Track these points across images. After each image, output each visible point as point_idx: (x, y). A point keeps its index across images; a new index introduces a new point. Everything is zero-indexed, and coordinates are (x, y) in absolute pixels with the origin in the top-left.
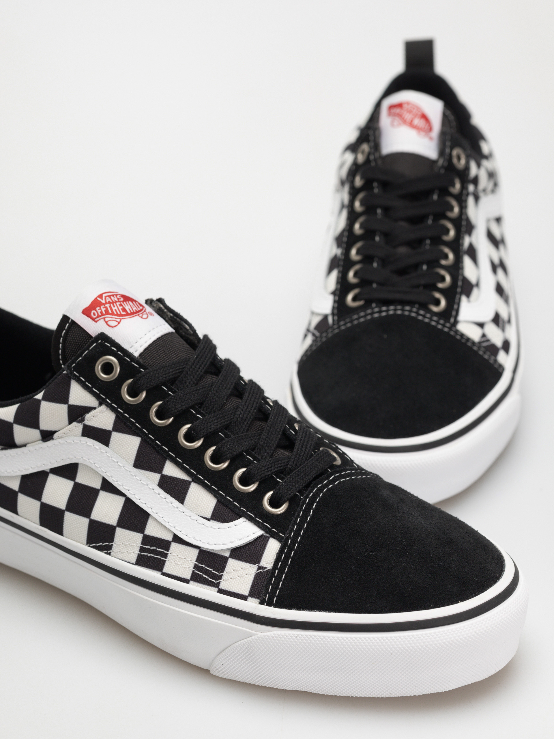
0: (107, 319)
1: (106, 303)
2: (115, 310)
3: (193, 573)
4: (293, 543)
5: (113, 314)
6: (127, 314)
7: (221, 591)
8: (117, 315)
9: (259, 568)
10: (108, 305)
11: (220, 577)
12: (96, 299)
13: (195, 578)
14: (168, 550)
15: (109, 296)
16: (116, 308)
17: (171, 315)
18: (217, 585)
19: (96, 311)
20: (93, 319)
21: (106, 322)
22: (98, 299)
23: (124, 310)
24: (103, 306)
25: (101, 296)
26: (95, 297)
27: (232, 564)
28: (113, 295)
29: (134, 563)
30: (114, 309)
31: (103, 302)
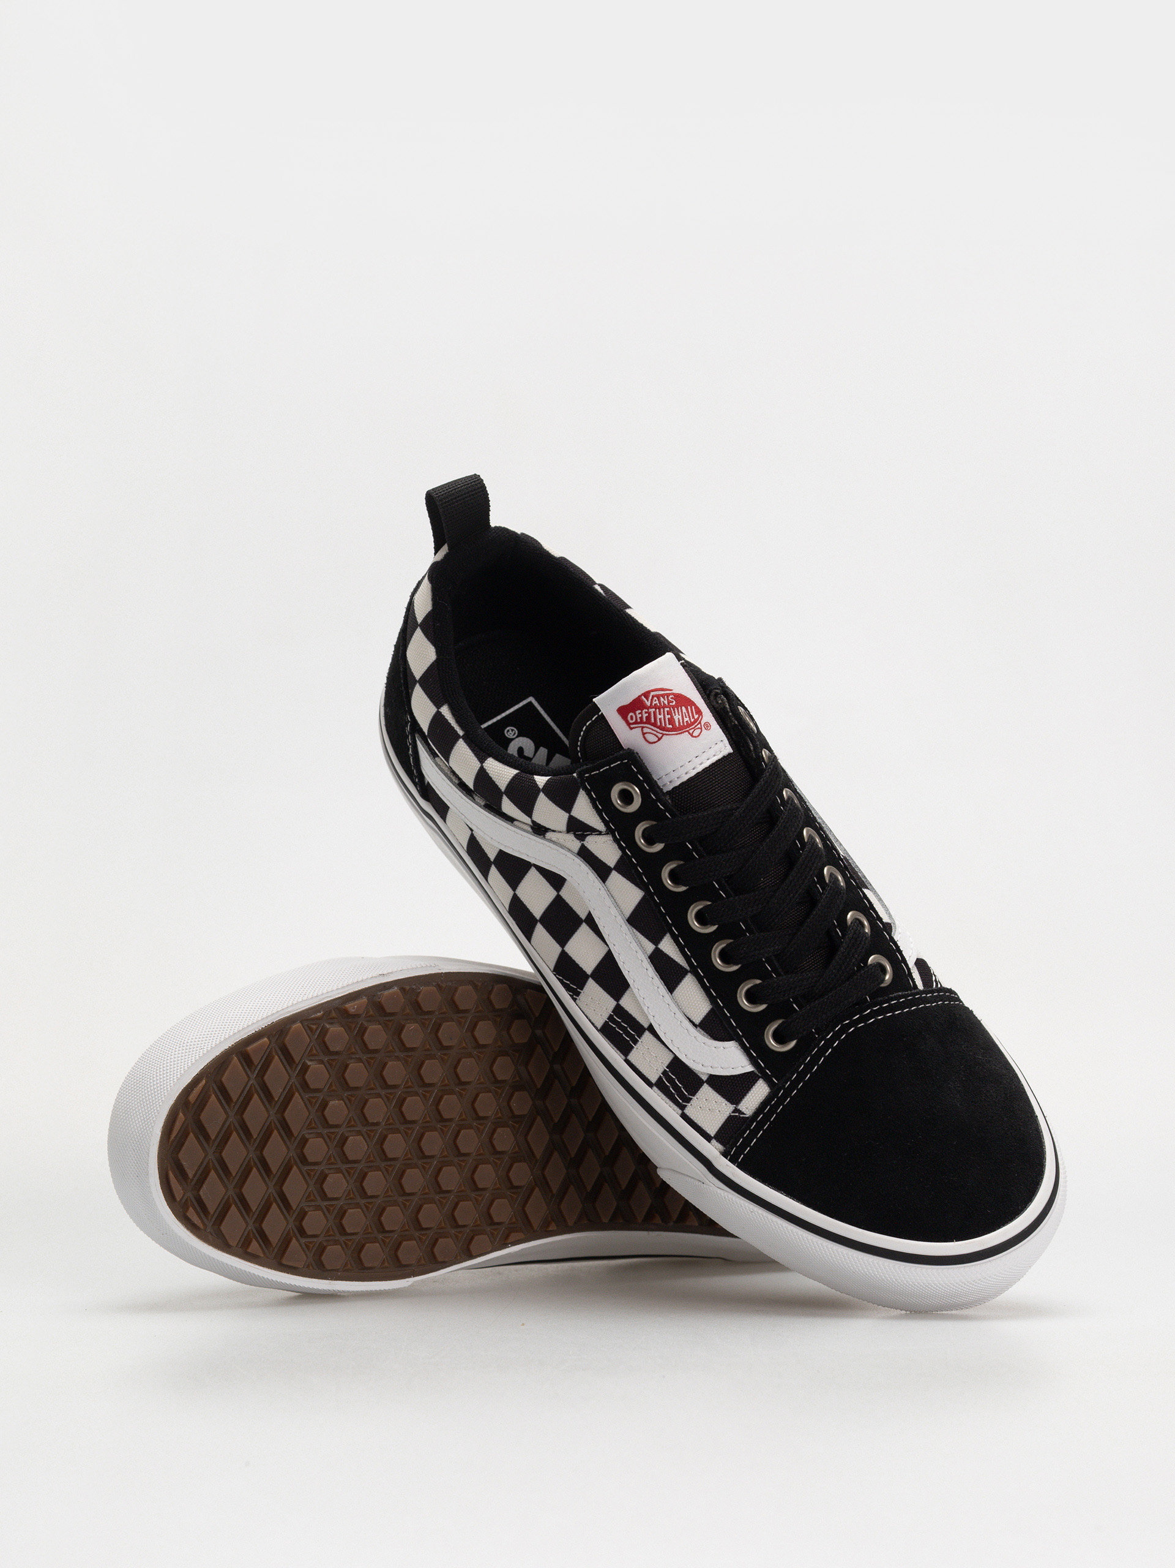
0: (645, 730)
1: (651, 707)
2: (660, 719)
3: (660, 1079)
4: (784, 1097)
5: (655, 725)
6: (674, 729)
7: (684, 1117)
8: (660, 728)
9: (736, 1110)
10: (652, 710)
11: (688, 1100)
12: (640, 696)
13: (660, 1085)
14: (640, 1037)
15: (658, 697)
16: (662, 716)
17: (736, 722)
18: (682, 1108)
19: (635, 714)
20: (629, 724)
21: (644, 734)
22: (643, 697)
23: (671, 721)
24: (647, 710)
25: (646, 694)
26: (640, 694)
27: (706, 1091)
28: (663, 696)
29: (599, 1028)
30: (659, 717)
31: (648, 704)
